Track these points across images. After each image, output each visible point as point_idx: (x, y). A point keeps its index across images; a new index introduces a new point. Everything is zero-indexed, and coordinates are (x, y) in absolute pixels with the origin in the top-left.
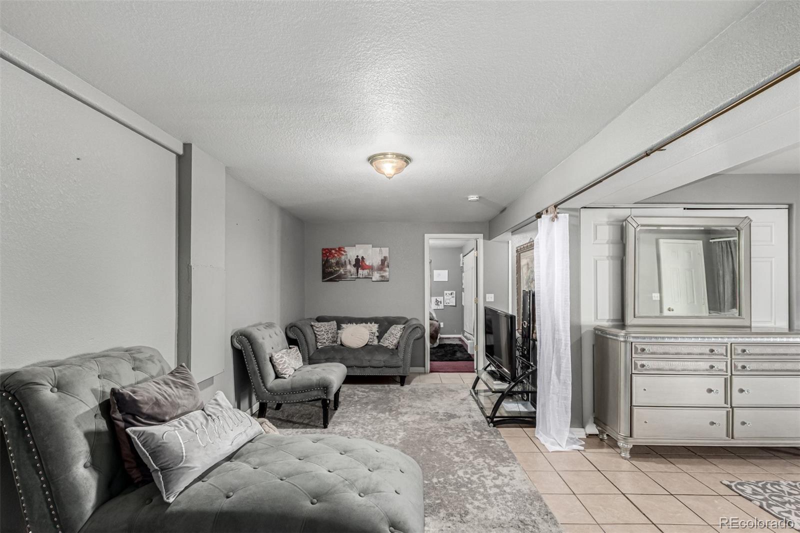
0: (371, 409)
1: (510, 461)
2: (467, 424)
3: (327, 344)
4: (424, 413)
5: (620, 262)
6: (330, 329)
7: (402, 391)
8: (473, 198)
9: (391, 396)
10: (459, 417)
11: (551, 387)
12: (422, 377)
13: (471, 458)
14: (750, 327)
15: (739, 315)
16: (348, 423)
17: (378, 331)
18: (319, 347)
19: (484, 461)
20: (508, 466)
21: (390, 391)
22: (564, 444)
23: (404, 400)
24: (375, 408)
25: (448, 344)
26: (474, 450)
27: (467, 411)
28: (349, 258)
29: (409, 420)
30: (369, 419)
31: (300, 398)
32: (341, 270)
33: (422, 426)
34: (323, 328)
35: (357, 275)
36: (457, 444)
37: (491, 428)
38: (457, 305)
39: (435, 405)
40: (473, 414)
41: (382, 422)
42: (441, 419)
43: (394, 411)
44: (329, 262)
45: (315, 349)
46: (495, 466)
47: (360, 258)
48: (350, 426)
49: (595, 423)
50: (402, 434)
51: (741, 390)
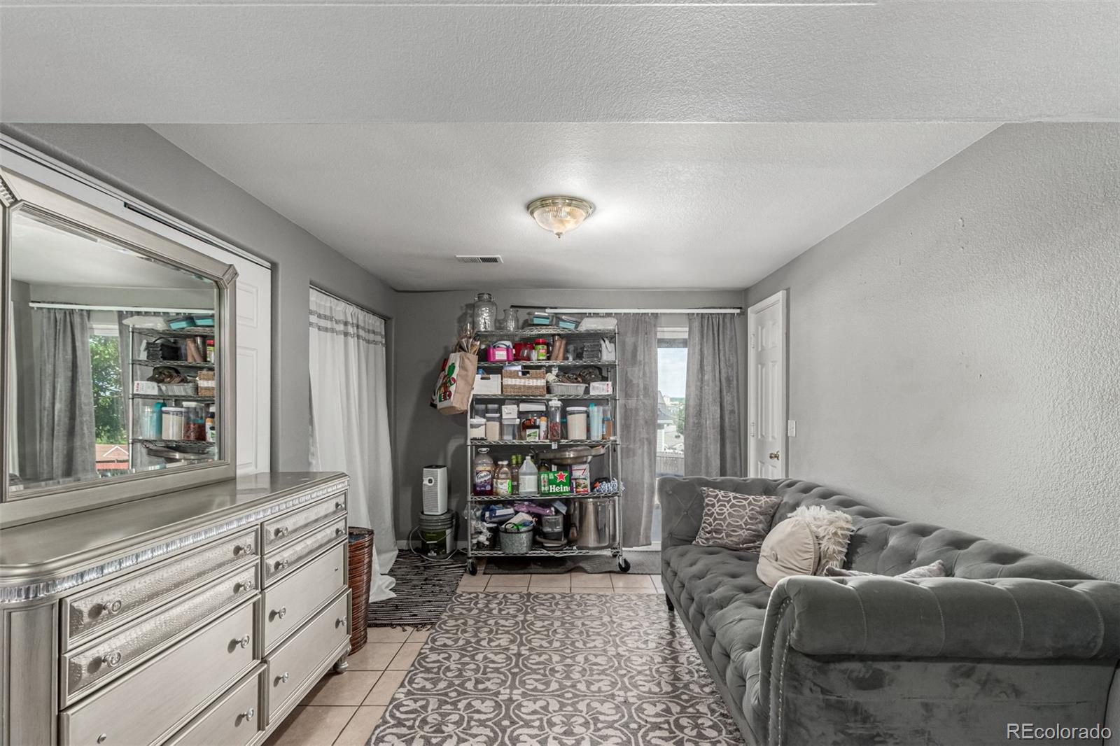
15: (220, 459)
51: (273, 614)
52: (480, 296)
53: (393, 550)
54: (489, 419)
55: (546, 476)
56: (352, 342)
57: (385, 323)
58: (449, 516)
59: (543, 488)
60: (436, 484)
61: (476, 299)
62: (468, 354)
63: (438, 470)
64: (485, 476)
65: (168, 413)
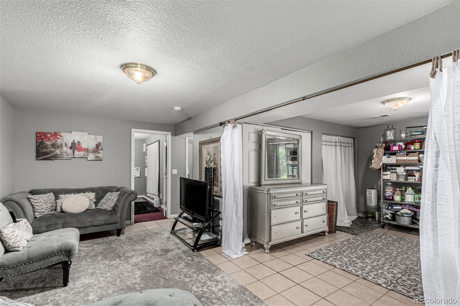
0: (101, 259)
1: (218, 271)
2: (180, 254)
3: (46, 212)
4: (146, 253)
5: (258, 152)
6: (48, 200)
7: (121, 240)
8: (177, 108)
9: (113, 245)
10: (172, 250)
11: (233, 222)
12: (130, 227)
13: (195, 276)
14: (301, 183)
15: (298, 178)
16: (87, 276)
17: (95, 198)
18: (38, 216)
19: (204, 276)
20: (218, 275)
21: (110, 243)
22: (239, 253)
23: (126, 247)
24: (105, 258)
25: (137, 202)
26: (194, 270)
27: (175, 245)
28: (65, 141)
29: (138, 260)
30: (104, 268)
31: (38, 266)
32: (57, 151)
33: (150, 263)
34: (41, 200)
35: (74, 155)
36: (181, 269)
37: (196, 253)
38: (141, 177)
39: (151, 245)
40: (179, 246)
41: (117, 267)
42: (161, 254)
43: (122, 256)
44: (44, 144)
45: (34, 218)
46: (212, 277)
47: (76, 142)
48: (89, 278)
49: (249, 237)
50: (138, 273)
51: (305, 211)
52: (388, 126)
53: (356, 216)
54: (392, 172)
55: (418, 196)
56: (338, 148)
57: (353, 140)
58: (377, 207)
59: (416, 201)
60: (371, 195)
61: (387, 128)
62: (379, 149)
63: (372, 190)
64: (389, 193)
65: (295, 169)
